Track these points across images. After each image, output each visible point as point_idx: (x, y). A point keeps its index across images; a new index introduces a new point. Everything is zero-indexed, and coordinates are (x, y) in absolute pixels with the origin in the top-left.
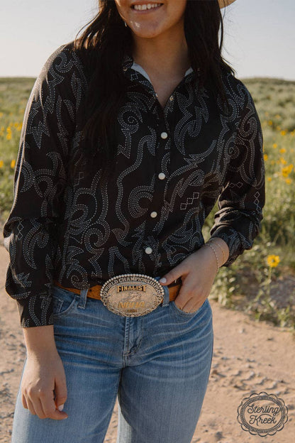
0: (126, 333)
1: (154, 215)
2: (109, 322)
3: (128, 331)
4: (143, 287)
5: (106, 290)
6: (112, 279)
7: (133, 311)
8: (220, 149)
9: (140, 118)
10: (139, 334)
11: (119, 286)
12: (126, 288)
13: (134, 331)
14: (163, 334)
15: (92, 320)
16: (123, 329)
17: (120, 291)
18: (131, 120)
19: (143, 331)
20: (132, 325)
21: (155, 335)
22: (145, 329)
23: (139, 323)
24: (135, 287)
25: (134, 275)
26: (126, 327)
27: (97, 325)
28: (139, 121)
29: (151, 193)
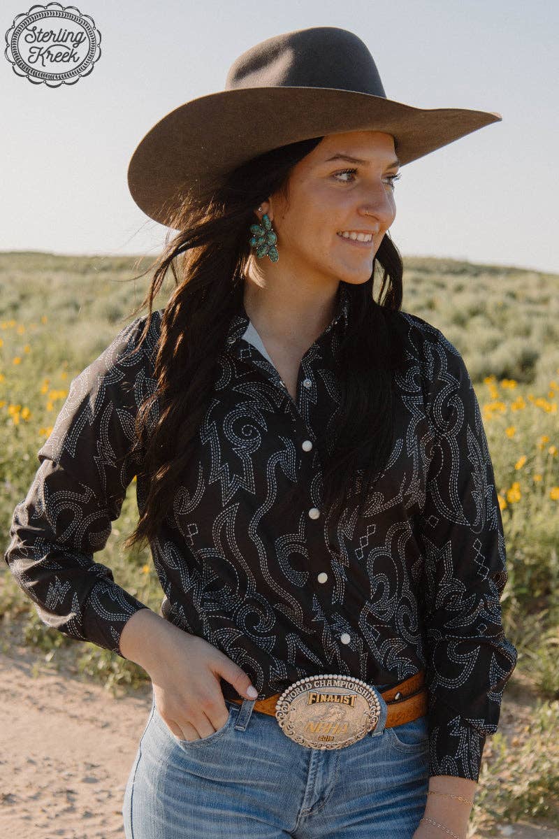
0: (310, 777)
1: (323, 578)
2: (284, 756)
3: (315, 774)
4: (350, 699)
5: (290, 699)
6: (303, 681)
7: (327, 739)
8: (412, 453)
9: (263, 424)
10: (332, 779)
11: (313, 692)
12: (323, 698)
13: (324, 773)
14: (369, 781)
15: (254, 752)
16: (306, 771)
17: (314, 702)
18: (247, 431)
19: (338, 775)
20: (321, 764)
21: (356, 783)
22: (341, 772)
23: (333, 760)
24: (339, 697)
25: (340, 677)
26: (312, 766)
27: (262, 761)
28: (261, 429)
29: (302, 544)
